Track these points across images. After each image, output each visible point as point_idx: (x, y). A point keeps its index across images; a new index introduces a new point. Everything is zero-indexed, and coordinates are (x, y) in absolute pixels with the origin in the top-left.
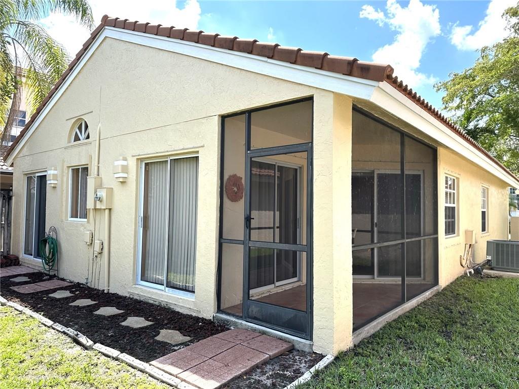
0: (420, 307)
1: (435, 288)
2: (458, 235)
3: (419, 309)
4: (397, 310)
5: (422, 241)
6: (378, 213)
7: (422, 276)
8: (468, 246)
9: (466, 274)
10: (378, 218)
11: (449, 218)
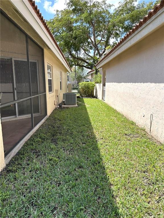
0: (40, 128)
1: (46, 117)
2: (53, 92)
3: (40, 129)
4: (30, 134)
5: (39, 96)
6: (16, 83)
7: (40, 112)
8: (56, 96)
9: (56, 108)
10: (16, 85)
11: (49, 85)
